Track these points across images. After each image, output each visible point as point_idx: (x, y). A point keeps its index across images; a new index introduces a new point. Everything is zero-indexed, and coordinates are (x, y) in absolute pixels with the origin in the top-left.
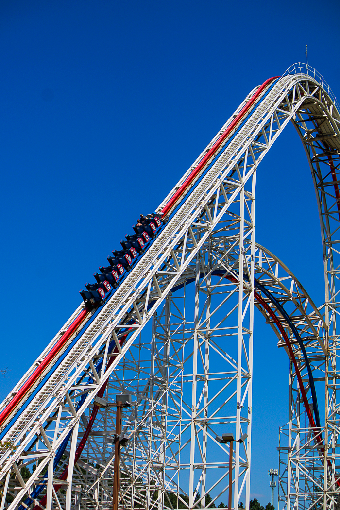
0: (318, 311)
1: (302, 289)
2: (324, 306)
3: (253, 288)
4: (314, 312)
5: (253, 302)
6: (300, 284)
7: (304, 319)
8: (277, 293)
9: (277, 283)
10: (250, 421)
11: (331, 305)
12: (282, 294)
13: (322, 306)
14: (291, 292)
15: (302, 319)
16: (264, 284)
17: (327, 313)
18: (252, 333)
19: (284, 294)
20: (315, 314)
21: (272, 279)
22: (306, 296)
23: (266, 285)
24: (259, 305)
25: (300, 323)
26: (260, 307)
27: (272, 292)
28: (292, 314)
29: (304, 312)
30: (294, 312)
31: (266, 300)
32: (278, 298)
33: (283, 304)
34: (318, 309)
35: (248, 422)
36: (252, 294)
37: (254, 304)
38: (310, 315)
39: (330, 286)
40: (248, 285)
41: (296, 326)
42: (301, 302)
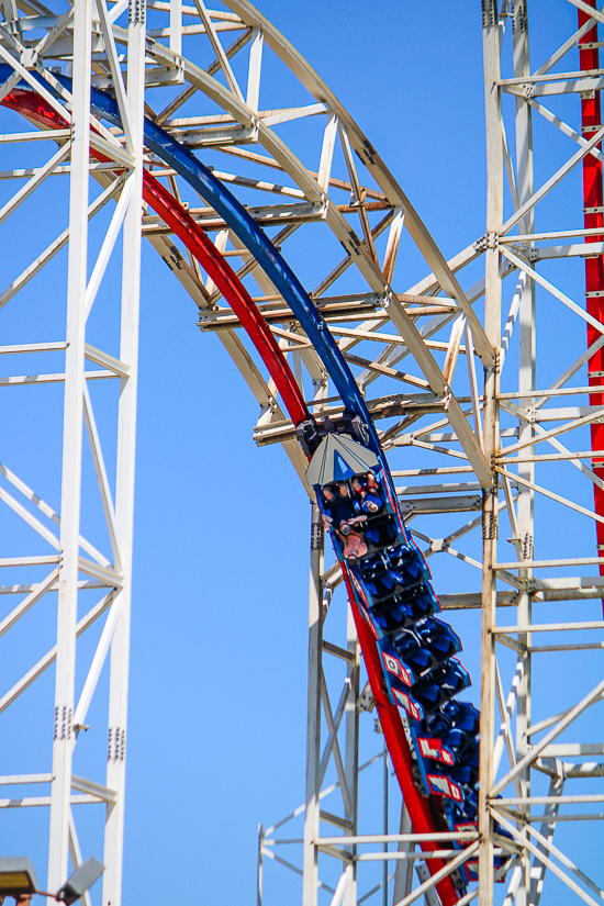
0: (451, 273)
1: (375, 167)
2: (481, 251)
3: (138, 156)
4: (431, 279)
5: (140, 227)
6: (367, 143)
7: (381, 312)
8: (253, 185)
9: (254, 135)
10: (120, 800)
11: (514, 249)
12: (277, 190)
13: (470, 251)
14: (324, 178)
15: (372, 309)
16: (190, 140)
17: (494, 284)
18: (133, 373)
19: (285, 190)
20: (435, 289)
21: (229, 117)
22: (394, 199)
23: (200, 146)
24: (167, 242)
25: (363, 329)
26: (174, 250)
27: (231, 177)
28: (325, 286)
29: (384, 278)
30: (333, 277)
31: (201, 216)
32: (257, 211)
33: (280, 236)
34: (452, 264)
35: (109, 805)
36: (134, 184)
37: (145, 233)
38: (413, 292)
39: (509, 154)
40: (117, 142)
41: (343, 343)
42: (371, 228)
